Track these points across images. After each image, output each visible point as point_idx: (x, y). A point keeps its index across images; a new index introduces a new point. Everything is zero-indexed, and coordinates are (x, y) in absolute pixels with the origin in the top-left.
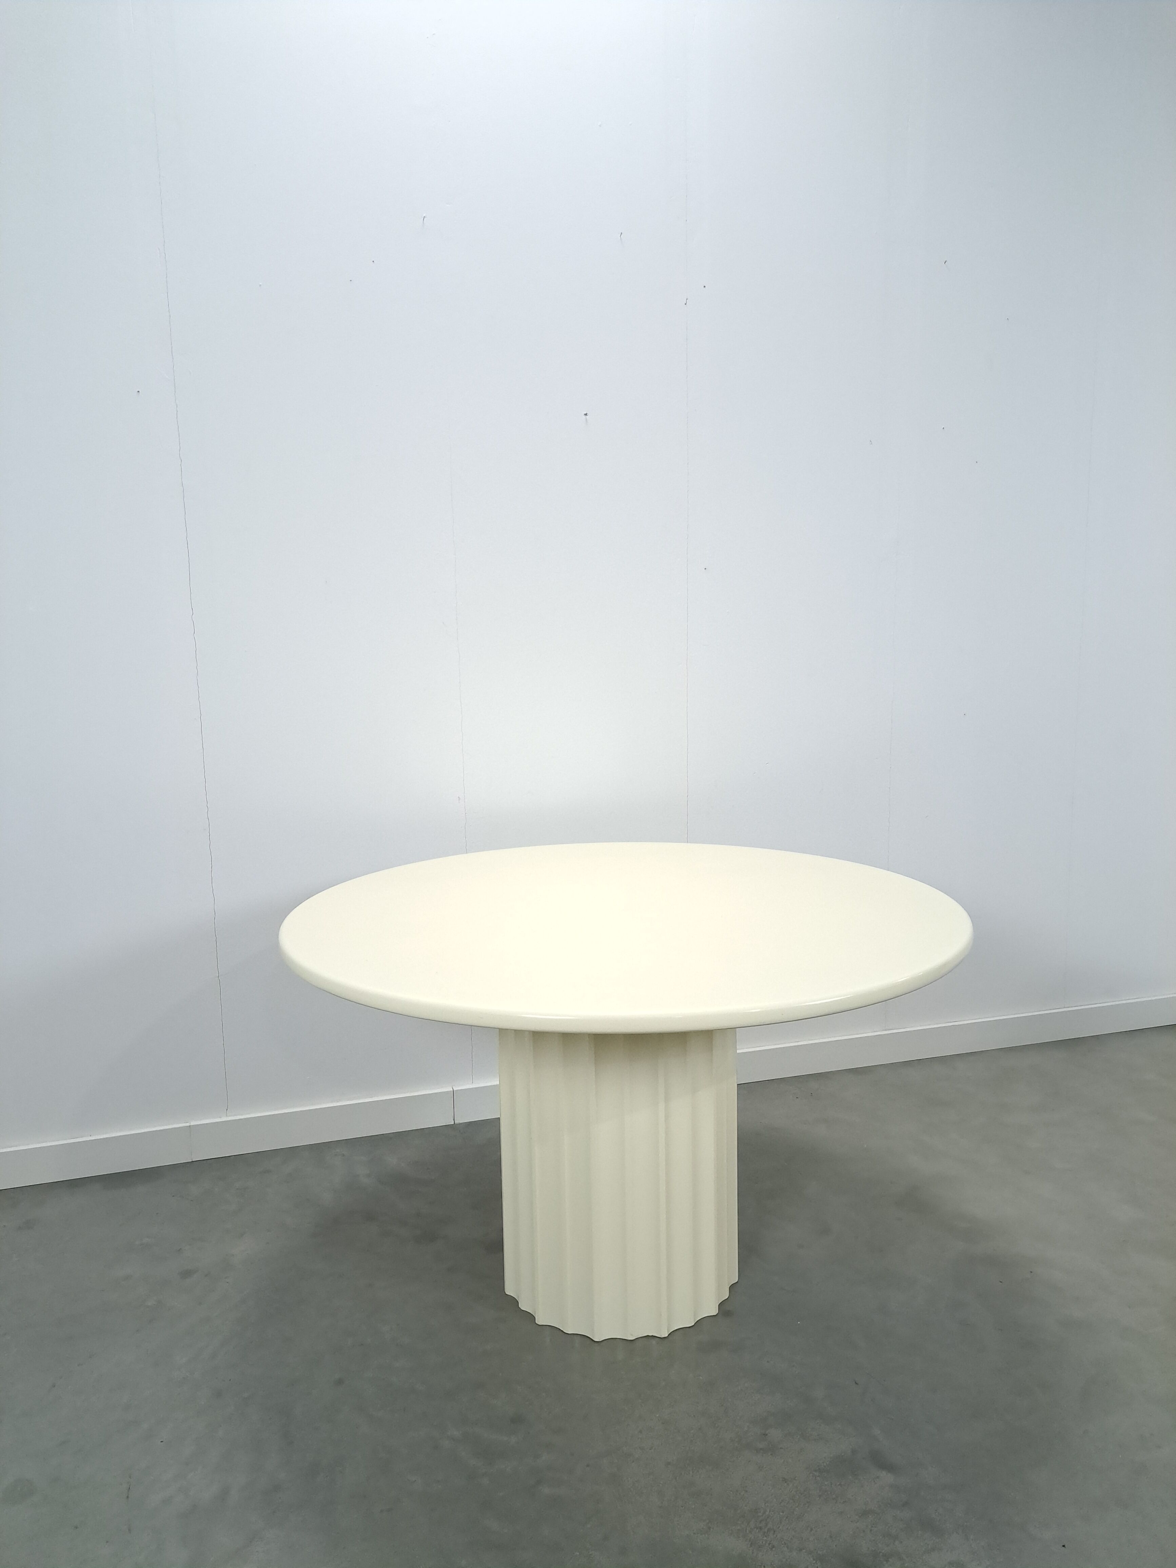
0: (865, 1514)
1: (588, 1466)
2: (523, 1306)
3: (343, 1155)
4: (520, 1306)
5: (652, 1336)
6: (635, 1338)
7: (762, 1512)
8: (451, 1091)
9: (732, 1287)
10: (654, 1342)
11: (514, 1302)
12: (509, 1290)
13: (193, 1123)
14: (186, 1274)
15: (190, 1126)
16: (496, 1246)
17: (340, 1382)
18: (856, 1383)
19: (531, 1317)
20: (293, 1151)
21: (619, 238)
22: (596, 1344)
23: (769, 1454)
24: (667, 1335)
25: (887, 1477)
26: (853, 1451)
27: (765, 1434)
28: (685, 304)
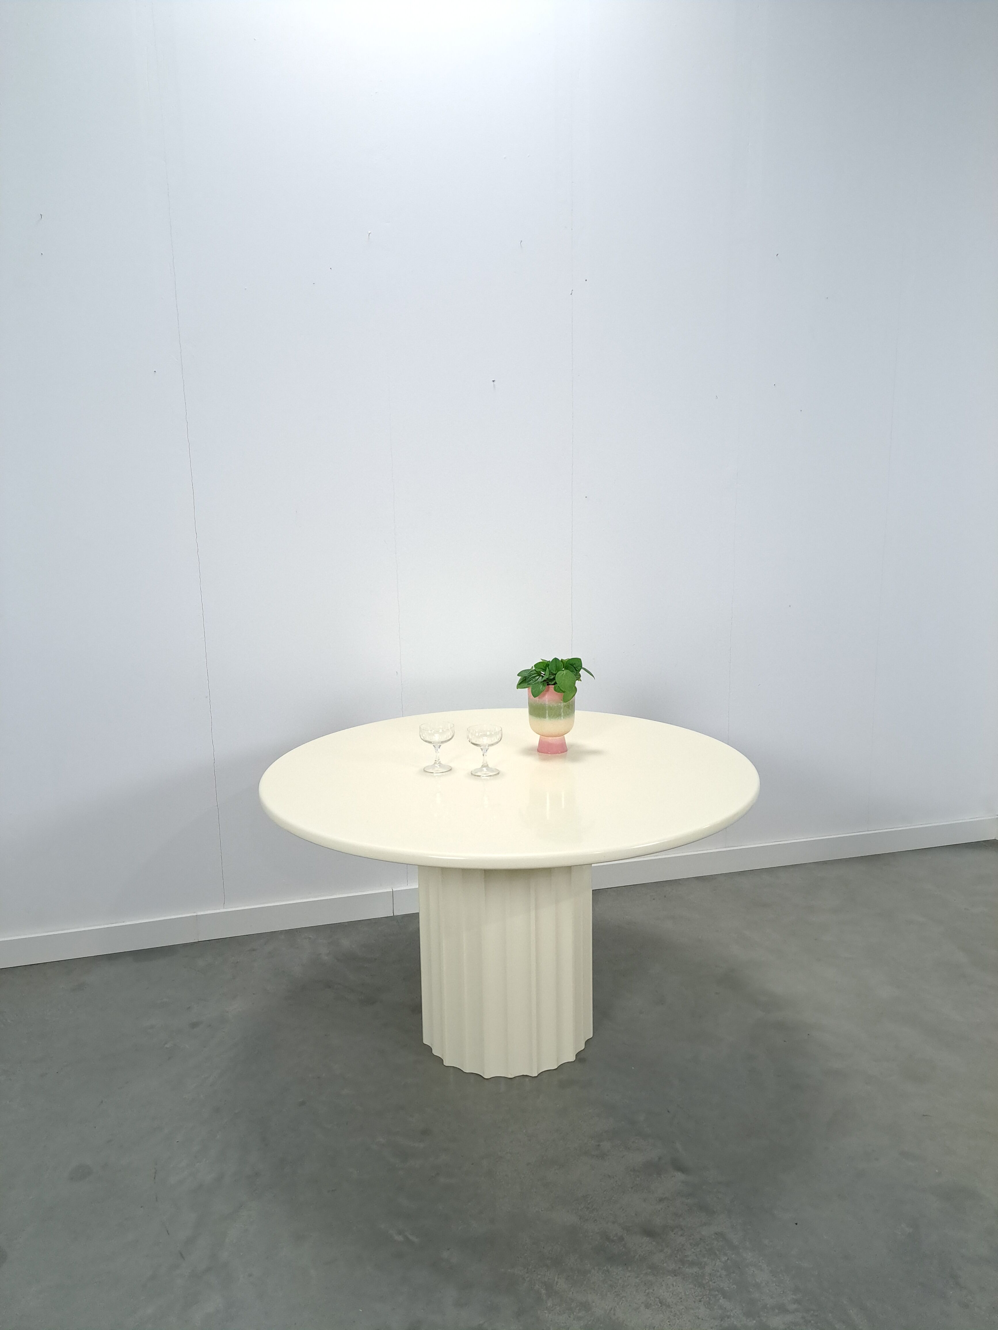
0: (661, 1200)
1: (472, 1164)
2: (435, 1052)
3: (310, 938)
4: (433, 1052)
5: (526, 1075)
6: (513, 1077)
7: (591, 1197)
8: (391, 891)
9: (587, 1042)
10: (527, 1079)
11: (429, 1049)
12: (426, 1041)
13: (199, 913)
14: (194, 1025)
15: (196, 915)
16: (417, 1009)
17: (303, 1103)
18: (668, 1112)
19: (441, 1060)
20: (273, 935)
21: (520, 244)
22: (486, 1080)
23: (600, 1159)
24: (536, 1075)
25: (680, 1176)
26: (660, 1158)
27: (599, 1145)
28: (571, 294)
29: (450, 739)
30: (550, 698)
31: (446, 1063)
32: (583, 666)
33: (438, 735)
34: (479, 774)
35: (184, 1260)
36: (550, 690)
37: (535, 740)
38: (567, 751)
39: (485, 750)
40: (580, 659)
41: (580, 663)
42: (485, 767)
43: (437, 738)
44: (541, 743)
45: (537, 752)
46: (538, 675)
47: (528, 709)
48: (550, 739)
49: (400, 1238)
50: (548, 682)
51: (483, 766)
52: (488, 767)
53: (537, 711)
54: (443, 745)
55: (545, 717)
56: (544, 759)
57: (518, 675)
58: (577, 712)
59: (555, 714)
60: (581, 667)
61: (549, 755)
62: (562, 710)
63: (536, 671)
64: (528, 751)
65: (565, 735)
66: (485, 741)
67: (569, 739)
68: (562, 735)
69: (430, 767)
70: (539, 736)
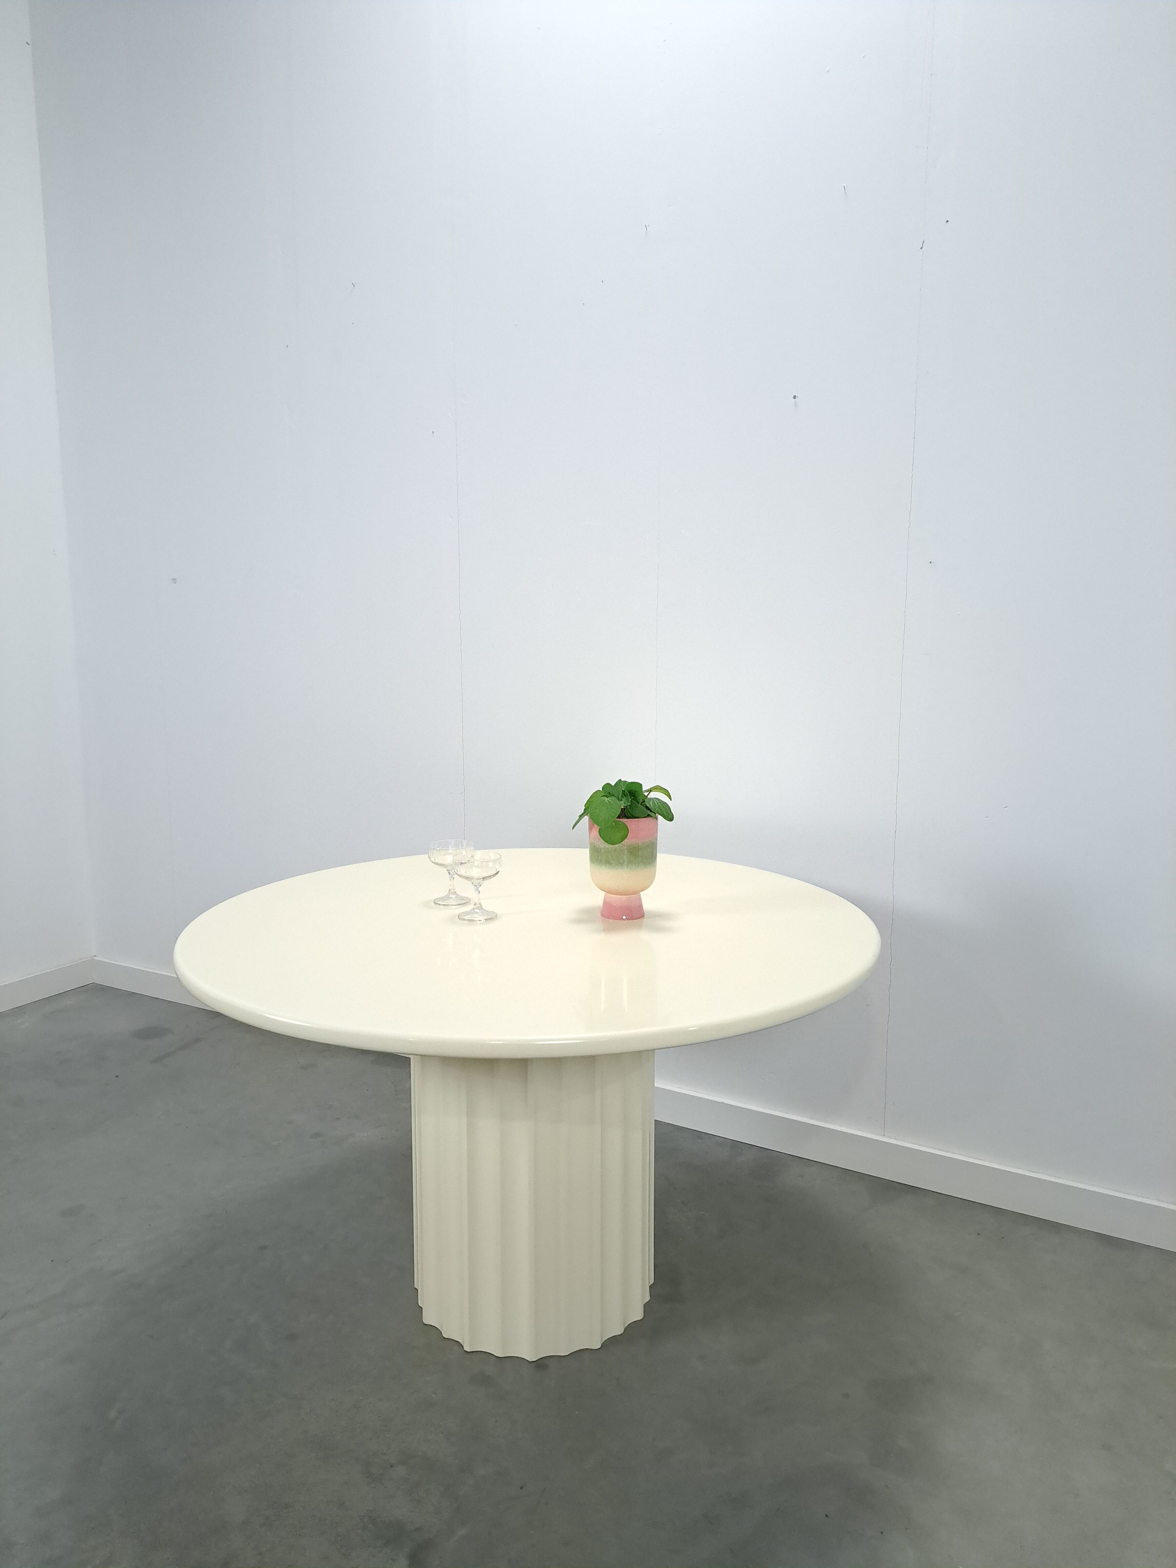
5: (461, 1344)
10: (456, 1350)
28: (921, 248)
37: (597, 899)
38: (643, 916)
39: (477, 885)
44: (606, 904)
45: (602, 919)
48: (619, 898)
53: (600, 857)
56: (608, 929)
58: (660, 857)
66: (475, 873)
67: (649, 901)
68: (637, 893)
69: (443, 899)
70: (604, 893)
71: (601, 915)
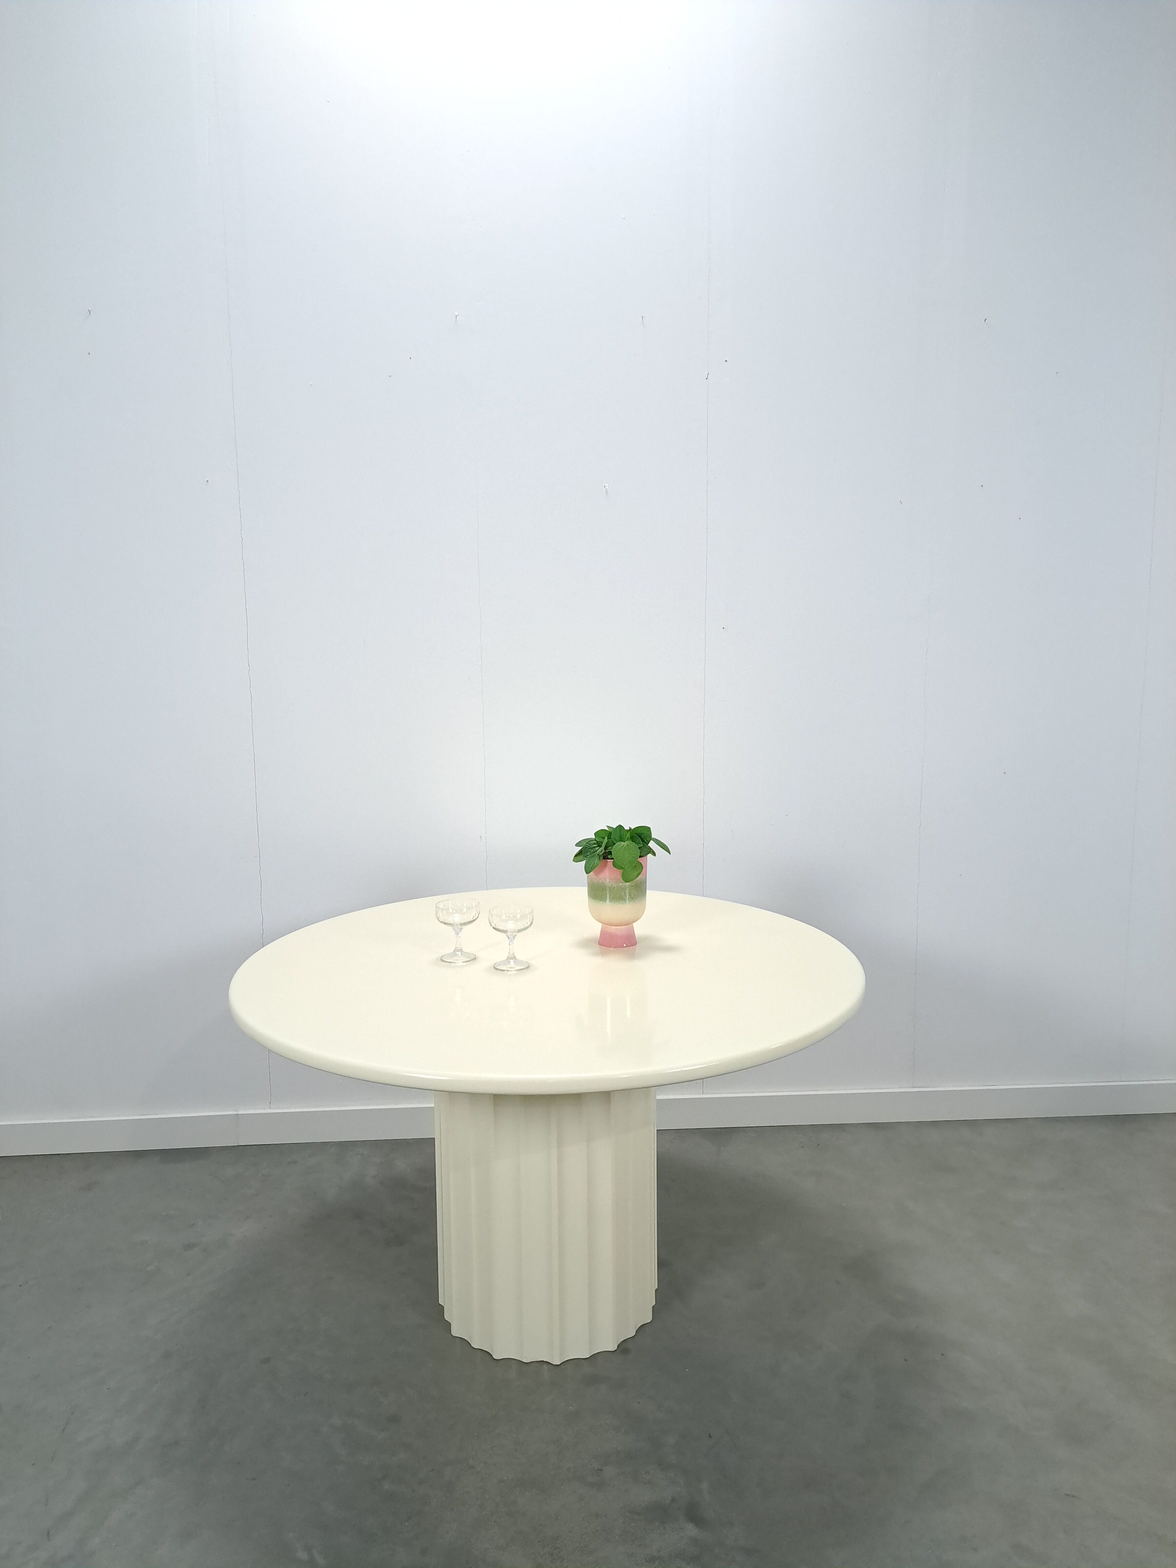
1: (432, 1470)
3: (363, 1155)
5: (546, 1362)
6: (530, 1361)
7: (562, 1539)
10: (546, 1367)
13: (240, 1112)
14: (189, 1247)
15: (235, 1114)
17: (266, 1361)
19: (449, 1327)
20: (323, 1146)
21: (641, 321)
22: (495, 1362)
23: (595, 1489)
24: (559, 1363)
25: (691, 1530)
26: (673, 1500)
27: (601, 1470)
28: (707, 379)
29: (470, 922)
30: (609, 875)
31: (455, 1332)
32: (653, 837)
33: (458, 915)
34: (504, 968)
35: (49, 1540)
36: (608, 865)
37: (596, 929)
38: (636, 944)
39: (512, 937)
40: (649, 828)
41: (649, 833)
42: (511, 958)
43: (457, 919)
44: (603, 933)
45: (598, 946)
46: (598, 846)
47: (587, 887)
48: (613, 929)
49: (303, 1555)
50: (606, 856)
51: (509, 958)
52: (516, 959)
53: (597, 893)
54: (465, 928)
55: (605, 900)
56: (603, 954)
57: (576, 845)
58: (651, 895)
59: (618, 897)
60: (650, 838)
61: (612, 949)
62: (627, 891)
63: (596, 840)
64: (585, 944)
65: (634, 924)
66: (511, 926)
67: (640, 929)
68: (629, 923)
69: (449, 955)
70: (601, 924)
71: (599, 944)
